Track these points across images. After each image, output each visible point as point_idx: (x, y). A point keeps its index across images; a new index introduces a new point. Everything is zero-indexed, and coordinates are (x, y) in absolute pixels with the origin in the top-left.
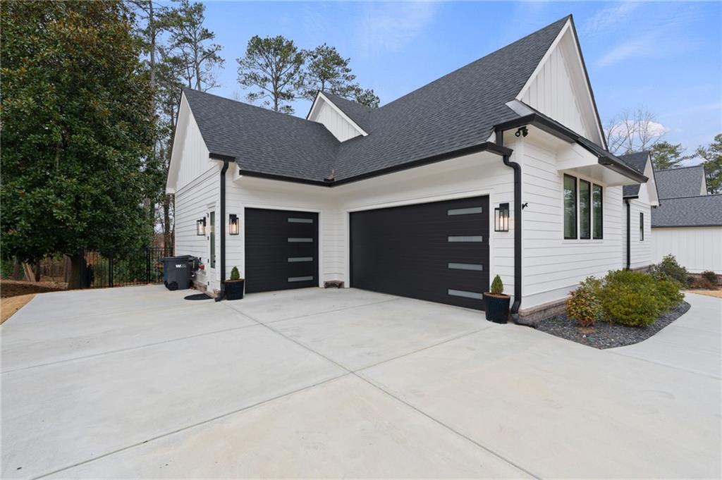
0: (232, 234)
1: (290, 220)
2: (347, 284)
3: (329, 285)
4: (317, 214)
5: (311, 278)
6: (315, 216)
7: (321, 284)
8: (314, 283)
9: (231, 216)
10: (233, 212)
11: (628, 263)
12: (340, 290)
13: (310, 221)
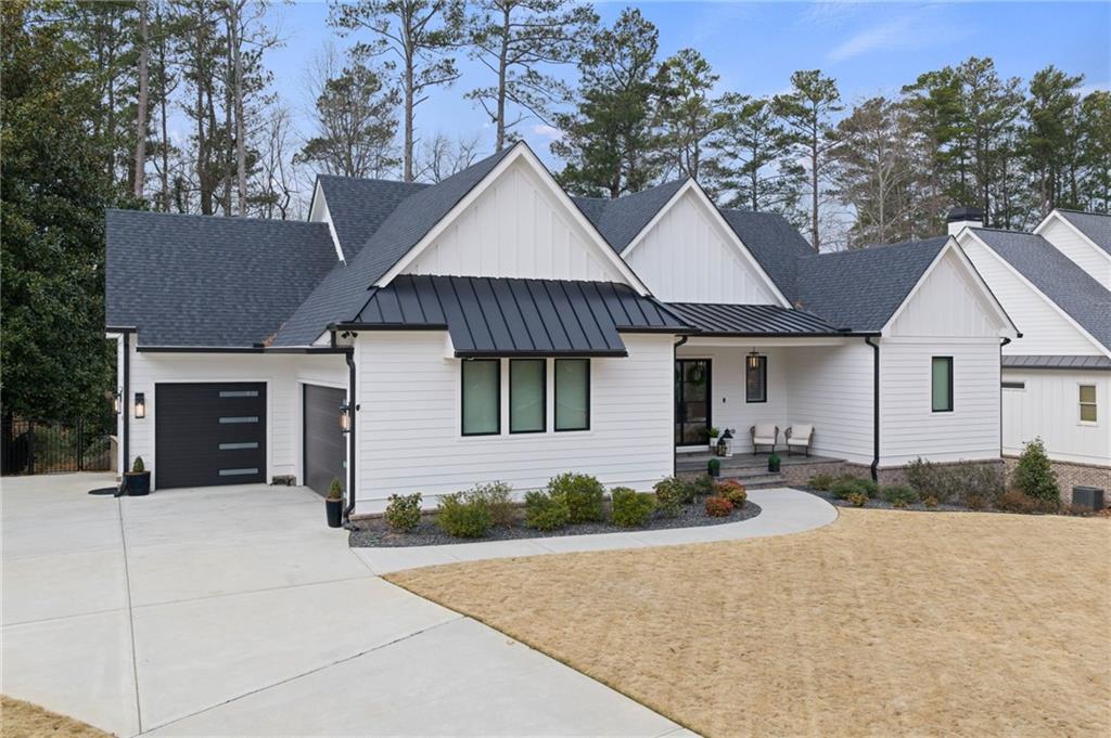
0: (137, 417)
1: (222, 394)
2: (300, 481)
3: (277, 481)
4: (264, 384)
5: (255, 471)
6: (261, 387)
7: (269, 480)
8: (260, 478)
9: (137, 395)
10: (139, 391)
11: (877, 458)
12: (292, 488)
13: (255, 394)
